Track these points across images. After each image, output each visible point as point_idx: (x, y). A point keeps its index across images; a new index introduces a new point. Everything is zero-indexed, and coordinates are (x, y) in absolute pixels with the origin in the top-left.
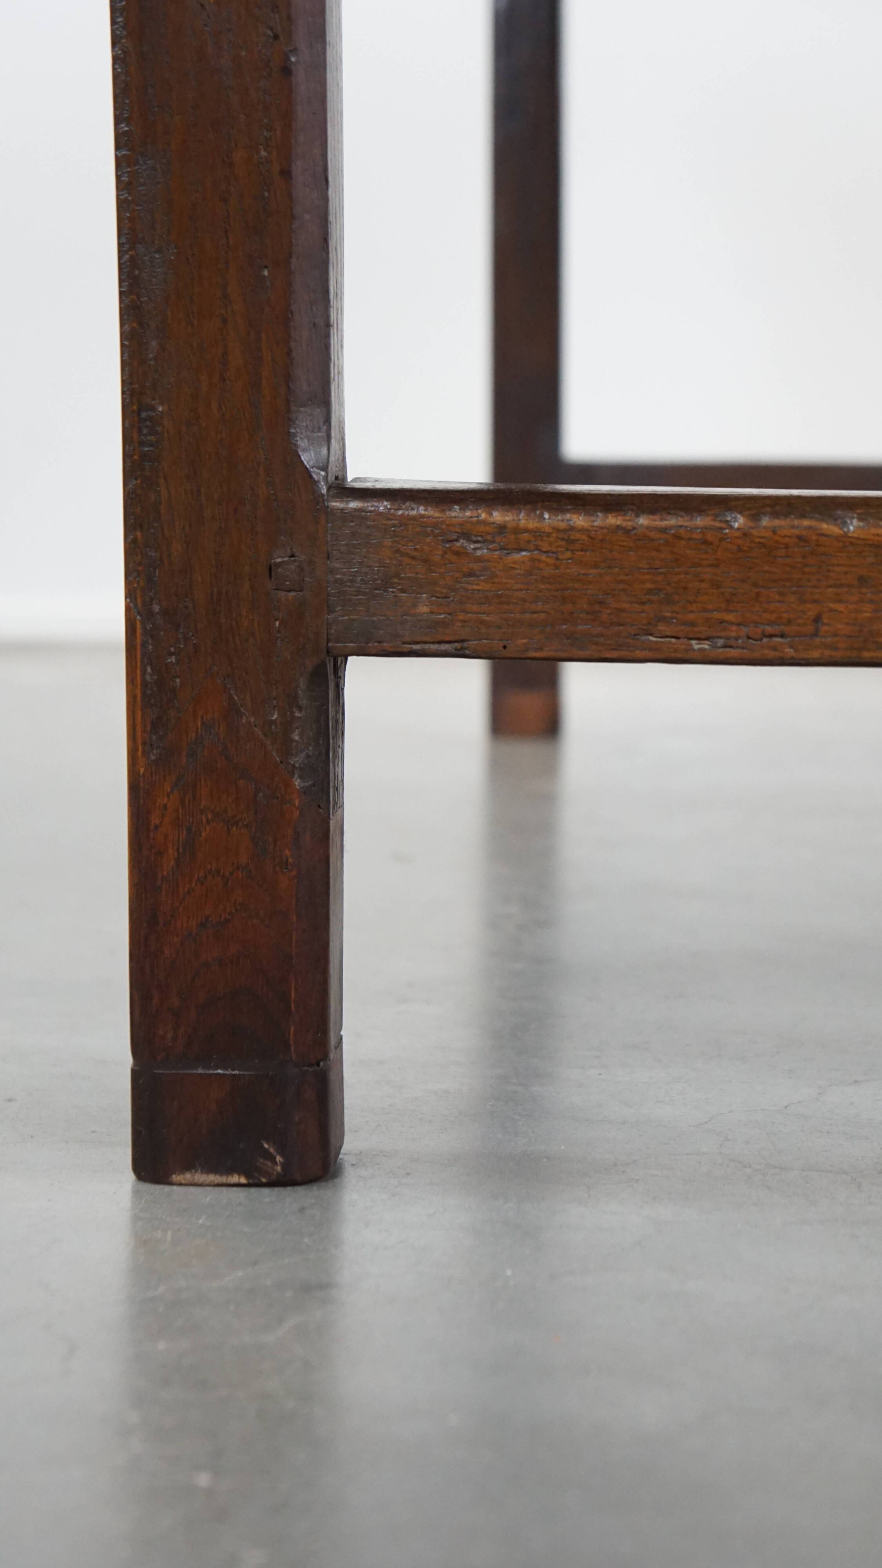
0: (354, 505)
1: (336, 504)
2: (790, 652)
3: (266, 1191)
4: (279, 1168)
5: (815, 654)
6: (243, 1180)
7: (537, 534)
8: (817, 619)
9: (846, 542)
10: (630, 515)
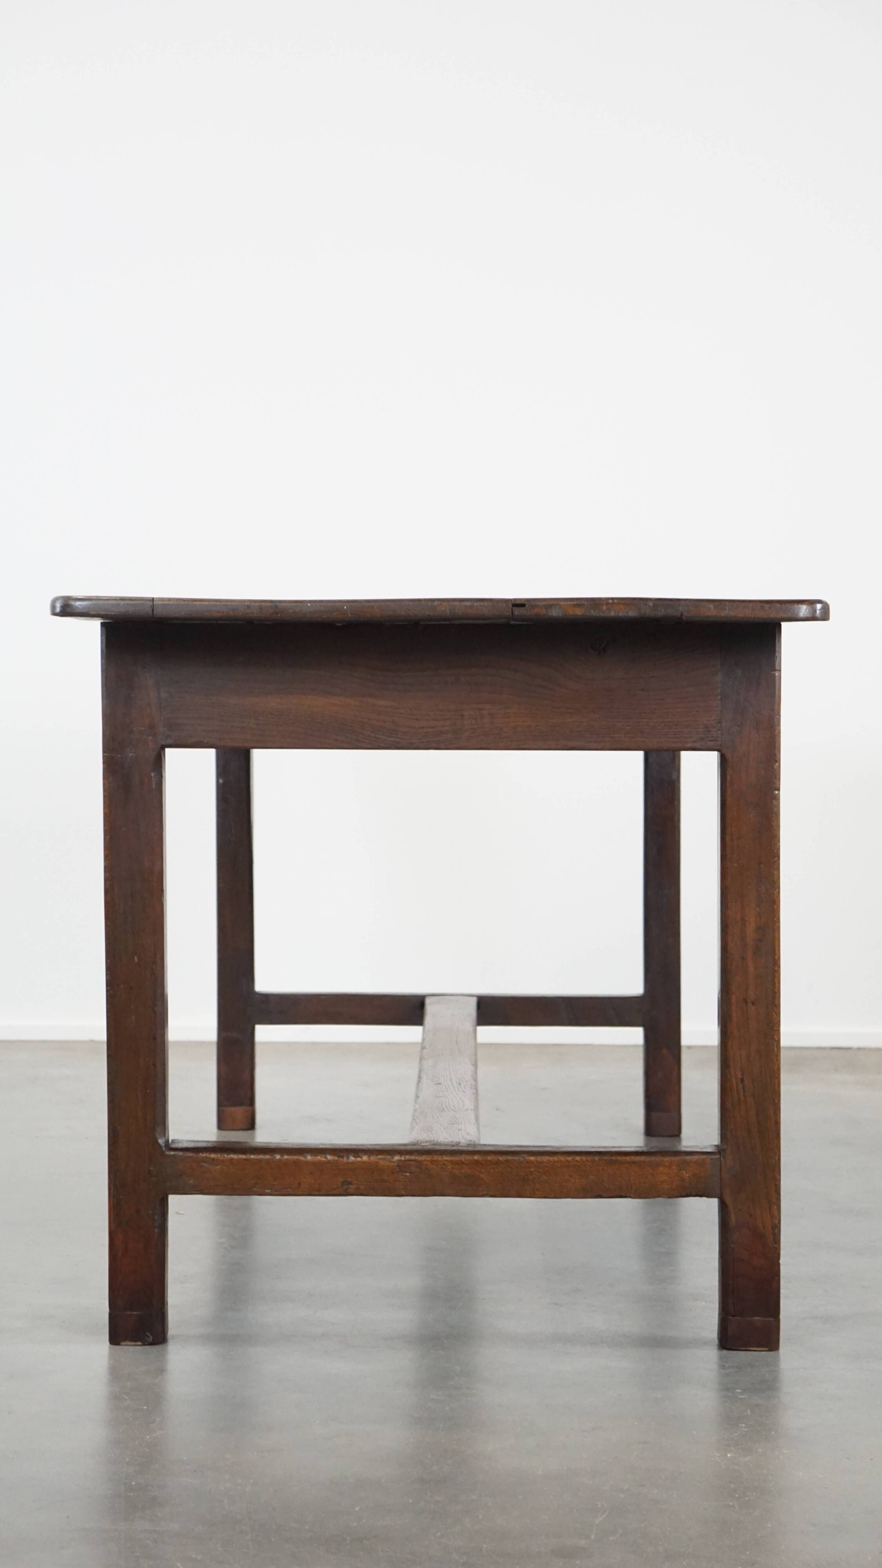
0: (172, 1153)
1: (167, 1153)
2: (292, 1193)
3: (148, 1347)
4: (151, 1340)
5: (299, 1193)
6: (140, 1343)
7: (223, 1161)
8: (299, 1184)
9: (307, 1163)
10: (248, 1155)
